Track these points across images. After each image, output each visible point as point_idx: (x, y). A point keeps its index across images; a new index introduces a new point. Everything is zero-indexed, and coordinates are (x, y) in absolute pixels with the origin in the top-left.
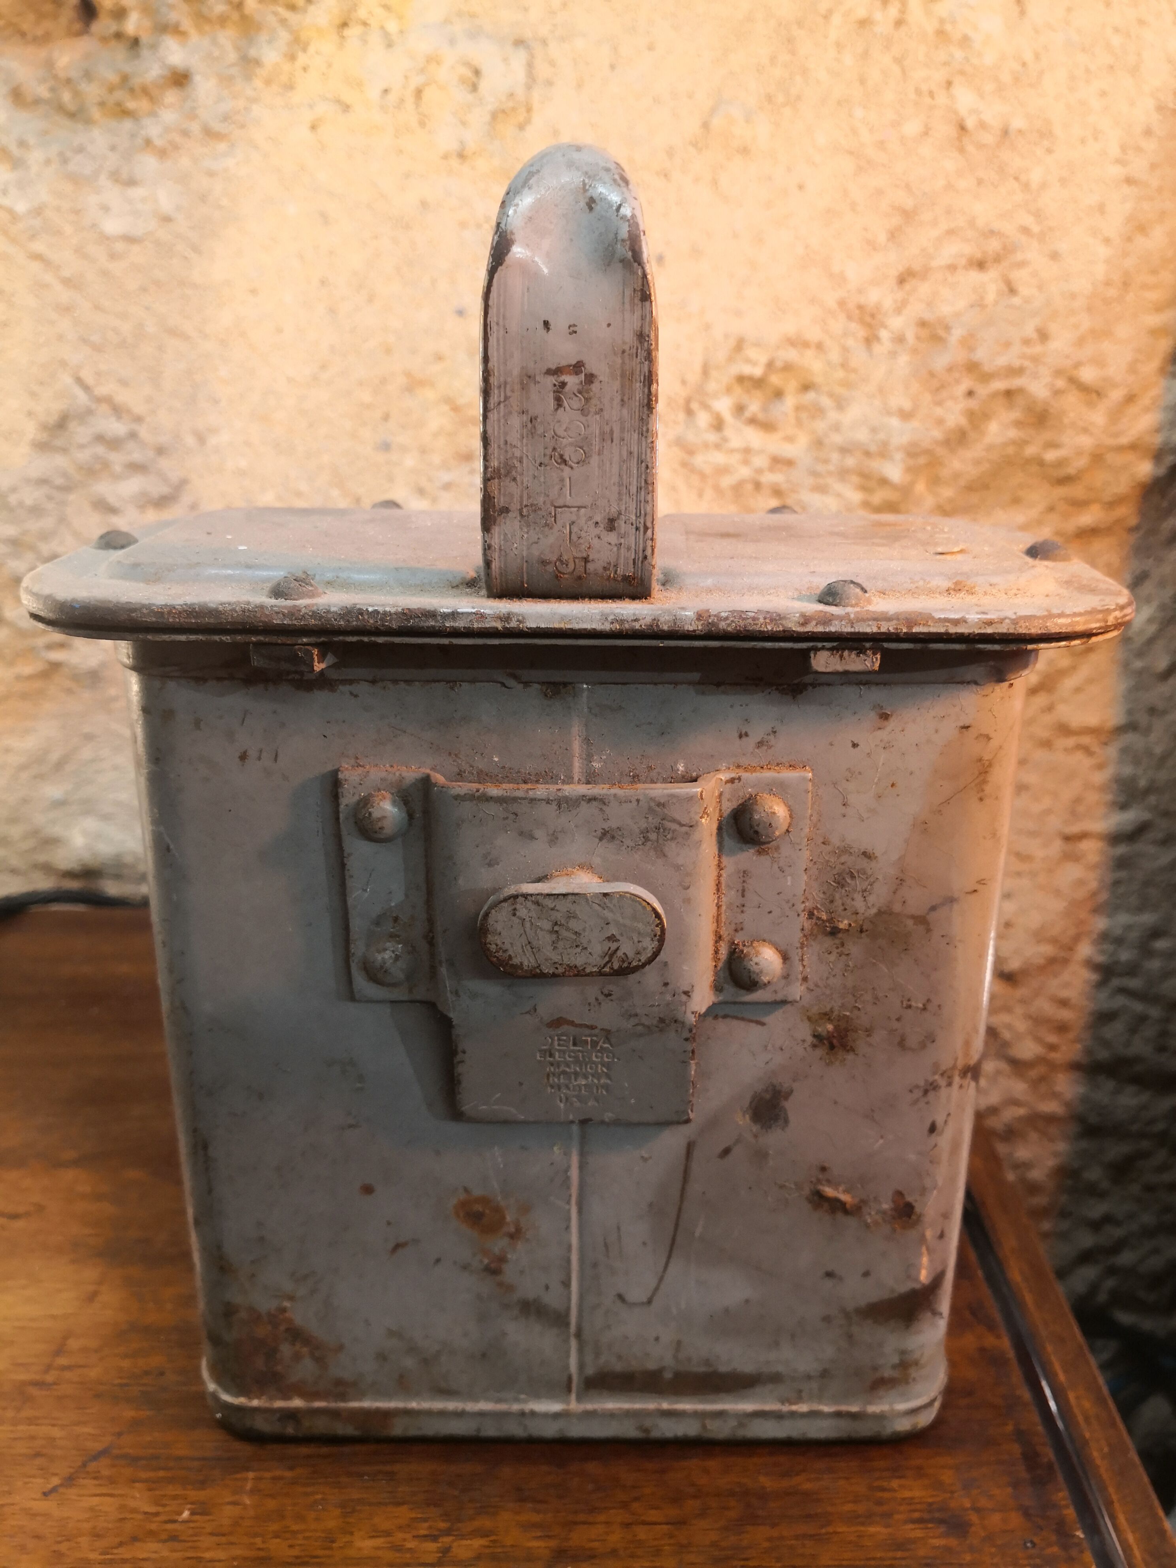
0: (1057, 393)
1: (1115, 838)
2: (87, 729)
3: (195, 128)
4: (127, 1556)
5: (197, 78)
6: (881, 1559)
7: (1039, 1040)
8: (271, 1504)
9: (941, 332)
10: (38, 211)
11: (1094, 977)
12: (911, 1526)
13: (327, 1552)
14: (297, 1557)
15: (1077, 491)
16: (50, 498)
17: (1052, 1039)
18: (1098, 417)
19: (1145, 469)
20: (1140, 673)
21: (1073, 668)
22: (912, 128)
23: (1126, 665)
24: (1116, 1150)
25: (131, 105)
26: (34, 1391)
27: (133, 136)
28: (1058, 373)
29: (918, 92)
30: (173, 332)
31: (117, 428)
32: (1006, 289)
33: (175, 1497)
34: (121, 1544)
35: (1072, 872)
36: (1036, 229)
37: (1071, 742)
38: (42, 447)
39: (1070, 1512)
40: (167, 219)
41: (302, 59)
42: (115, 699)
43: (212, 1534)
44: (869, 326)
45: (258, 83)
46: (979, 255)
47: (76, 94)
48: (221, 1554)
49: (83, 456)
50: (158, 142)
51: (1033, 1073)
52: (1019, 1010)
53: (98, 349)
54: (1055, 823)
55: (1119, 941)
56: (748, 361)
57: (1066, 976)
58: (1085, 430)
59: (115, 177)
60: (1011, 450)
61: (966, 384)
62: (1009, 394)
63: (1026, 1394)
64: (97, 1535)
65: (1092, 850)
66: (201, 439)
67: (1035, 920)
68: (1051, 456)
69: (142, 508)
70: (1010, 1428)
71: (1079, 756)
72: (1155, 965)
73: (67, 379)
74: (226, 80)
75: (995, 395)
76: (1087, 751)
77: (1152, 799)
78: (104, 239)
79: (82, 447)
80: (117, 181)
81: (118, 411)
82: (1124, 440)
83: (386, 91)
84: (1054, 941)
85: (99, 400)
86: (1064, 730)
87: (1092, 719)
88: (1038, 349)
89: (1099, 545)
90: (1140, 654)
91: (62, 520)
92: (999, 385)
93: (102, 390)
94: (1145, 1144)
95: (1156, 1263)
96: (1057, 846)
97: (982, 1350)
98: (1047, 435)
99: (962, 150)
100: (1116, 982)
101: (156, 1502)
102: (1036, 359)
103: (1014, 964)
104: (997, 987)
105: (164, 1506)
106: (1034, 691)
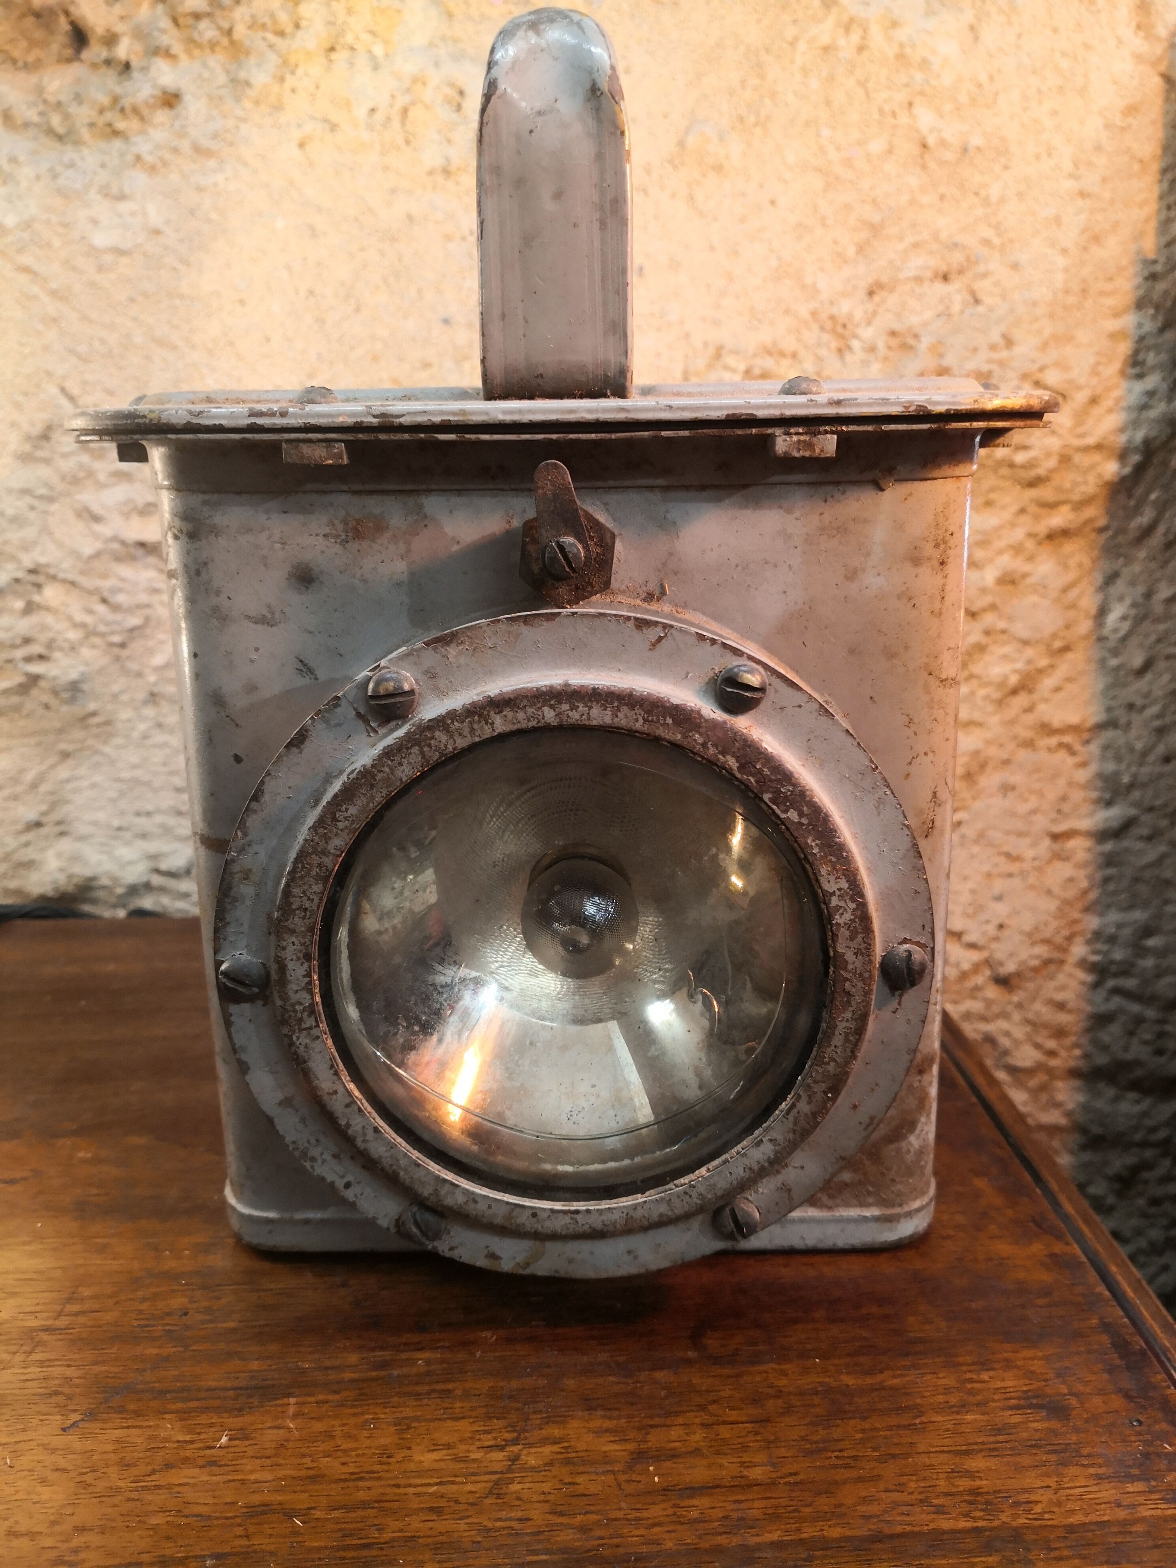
1: (1103, 835)
2: (63, 746)
3: (185, 145)
4: (162, 1483)
5: (187, 98)
6: (983, 1443)
7: (1037, 1046)
8: (317, 1426)
9: (911, 341)
10: (27, 225)
11: (1089, 978)
12: (1010, 1412)
13: (385, 1467)
14: (352, 1474)
15: (1046, 493)
16: (32, 508)
17: (1051, 1044)
18: (1065, 417)
19: (1111, 469)
20: (1117, 669)
21: (1052, 668)
22: (876, 146)
23: (1102, 662)
24: (1119, 1162)
25: (120, 125)
26: (45, 1336)
27: (122, 155)
28: (1025, 375)
29: (881, 111)
30: (160, 343)
32: (969, 298)
33: (211, 1425)
34: (154, 1472)
35: (1062, 871)
36: (996, 241)
37: (1053, 741)
38: (25, 458)
39: (1173, 1392)
40: (157, 232)
41: (290, 81)
42: (92, 714)
43: (255, 1457)
44: (842, 337)
45: (247, 104)
46: (944, 268)
47: (66, 117)
48: (267, 1476)
49: (68, 465)
50: (149, 159)
51: (1033, 1083)
52: (1016, 1016)
53: (84, 359)
54: (1042, 823)
55: (1112, 940)
56: (727, 368)
57: (1061, 978)
58: (1053, 431)
59: (105, 192)
64: (125, 1465)
65: (1080, 847)
67: (1027, 921)
68: (1020, 458)
69: (127, 515)
70: (1095, 1321)
71: (1062, 754)
72: (1149, 963)
73: (54, 390)
74: (215, 100)
76: (1069, 748)
77: (1136, 794)
78: (93, 251)
79: (65, 456)
80: (106, 195)
82: (1090, 441)
83: (373, 110)
84: (1046, 941)
86: (1046, 729)
87: (1073, 718)
88: (1004, 354)
89: (1069, 547)
90: (1115, 652)
91: (46, 530)
93: (87, 401)
94: (1149, 1153)
96: (1047, 842)
97: (1053, 1256)
99: (924, 167)
100: (1111, 983)
101: (189, 1430)
102: (1002, 363)
103: (1010, 967)
104: (992, 992)
105: (199, 1433)
106: (1014, 692)
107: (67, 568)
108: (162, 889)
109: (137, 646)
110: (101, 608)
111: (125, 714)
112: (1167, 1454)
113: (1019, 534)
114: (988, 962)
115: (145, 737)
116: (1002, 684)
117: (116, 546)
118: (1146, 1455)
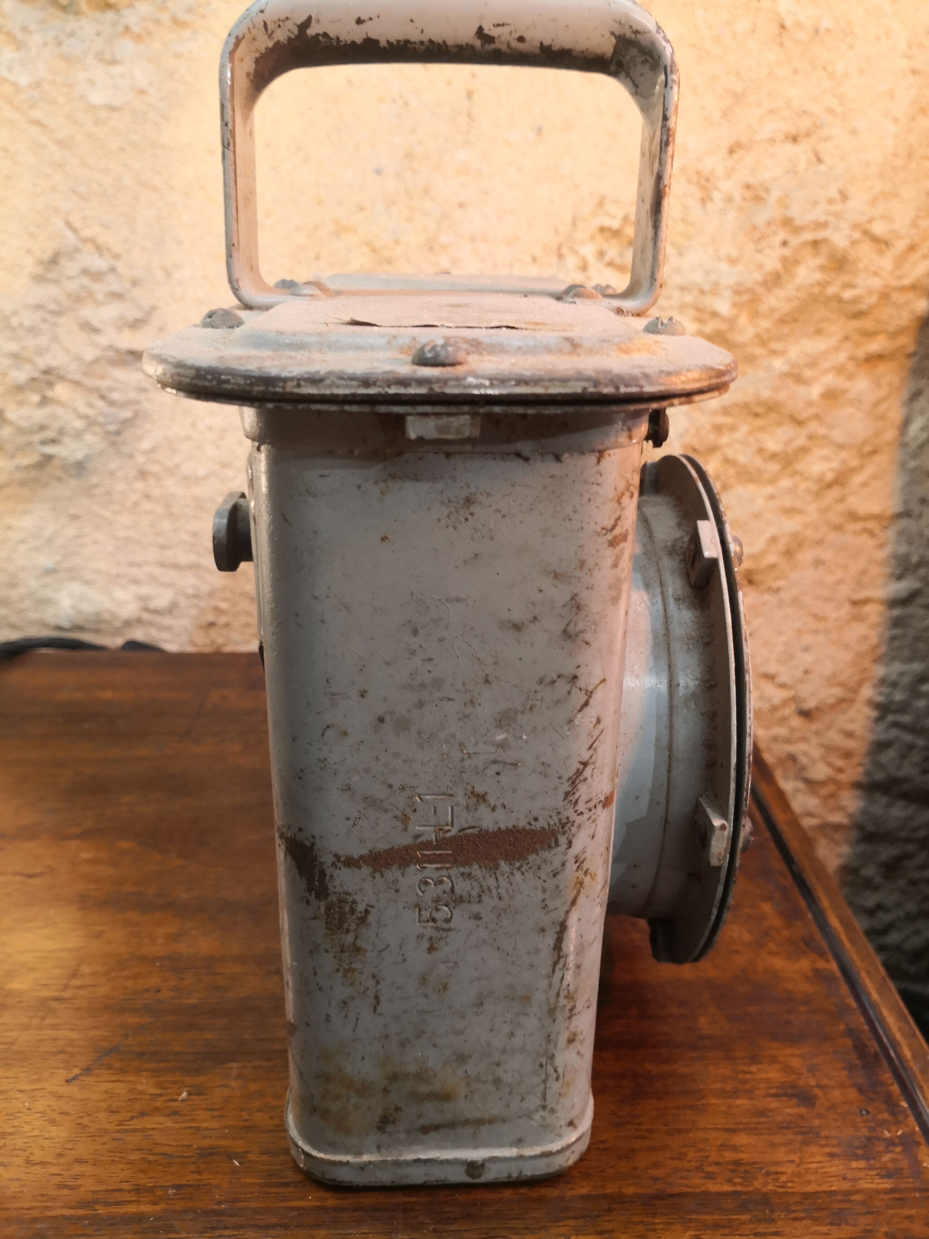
0: (854, 243)
1: (893, 603)
2: (73, 511)
3: (165, 18)
4: (138, 1127)
6: (747, 1123)
7: (830, 764)
8: (254, 1087)
9: (762, 194)
10: (37, 85)
11: (874, 714)
12: (770, 1099)
14: (277, 1126)
15: (867, 324)
16: (44, 320)
17: (840, 763)
18: (886, 263)
19: (921, 305)
20: (914, 471)
21: (861, 467)
22: (742, 26)
23: (903, 465)
26: (55, 1004)
27: (114, 24)
28: (856, 226)
30: (146, 185)
31: (99, 263)
32: (815, 159)
33: (175, 1082)
34: (133, 1118)
35: (859, 630)
36: (839, 110)
37: (858, 526)
38: (39, 279)
39: (895, 1088)
40: (142, 92)
42: (96, 486)
43: (206, 1109)
44: (704, 188)
46: (793, 131)
48: (214, 1124)
49: (72, 286)
50: (136, 29)
51: (825, 791)
52: (814, 741)
53: (84, 198)
54: (845, 591)
55: (894, 685)
56: (608, 215)
57: (852, 713)
58: (876, 274)
59: (100, 57)
60: (816, 290)
61: (782, 235)
62: (815, 244)
63: (854, 1004)
64: (111, 1111)
65: (874, 612)
66: (168, 273)
67: (828, 668)
68: (847, 294)
69: (119, 328)
70: (842, 1027)
71: (865, 537)
72: (922, 704)
73: (60, 224)
75: (803, 245)
76: (871, 533)
77: (922, 572)
78: (91, 108)
79: (71, 278)
80: (101, 60)
81: (100, 249)
82: (906, 282)
84: (842, 685)
85: (85, 240)
86: (853, 516)
87: (876, 508)
88: (839, 207)
89: (883, 368)
90: (914, 456)
91: (55, 339)
92: (808, 236)
93: (87, 232)
94: (910, 847)
95: (916, 942)
96: (847, 607)
97: (816, 971)
98: (845, 278)
99: (781, 45)
100: (890, 718)
101: (160, 1086)
102: (837, 215)
103: (811, 704)
104: (797, 722)
105: (167, 1088)
106: (830, 486)
107: (73, 370)
108: (151, 624)
109: (129, 434)
110: (100, 404)
111: (120, 487)
112: (885, 1139)
113: (841, 357)
114: (794, 699)
115: (136, 505)
116: (820, 479)
117: (111, 354)
118: (869, 1139)
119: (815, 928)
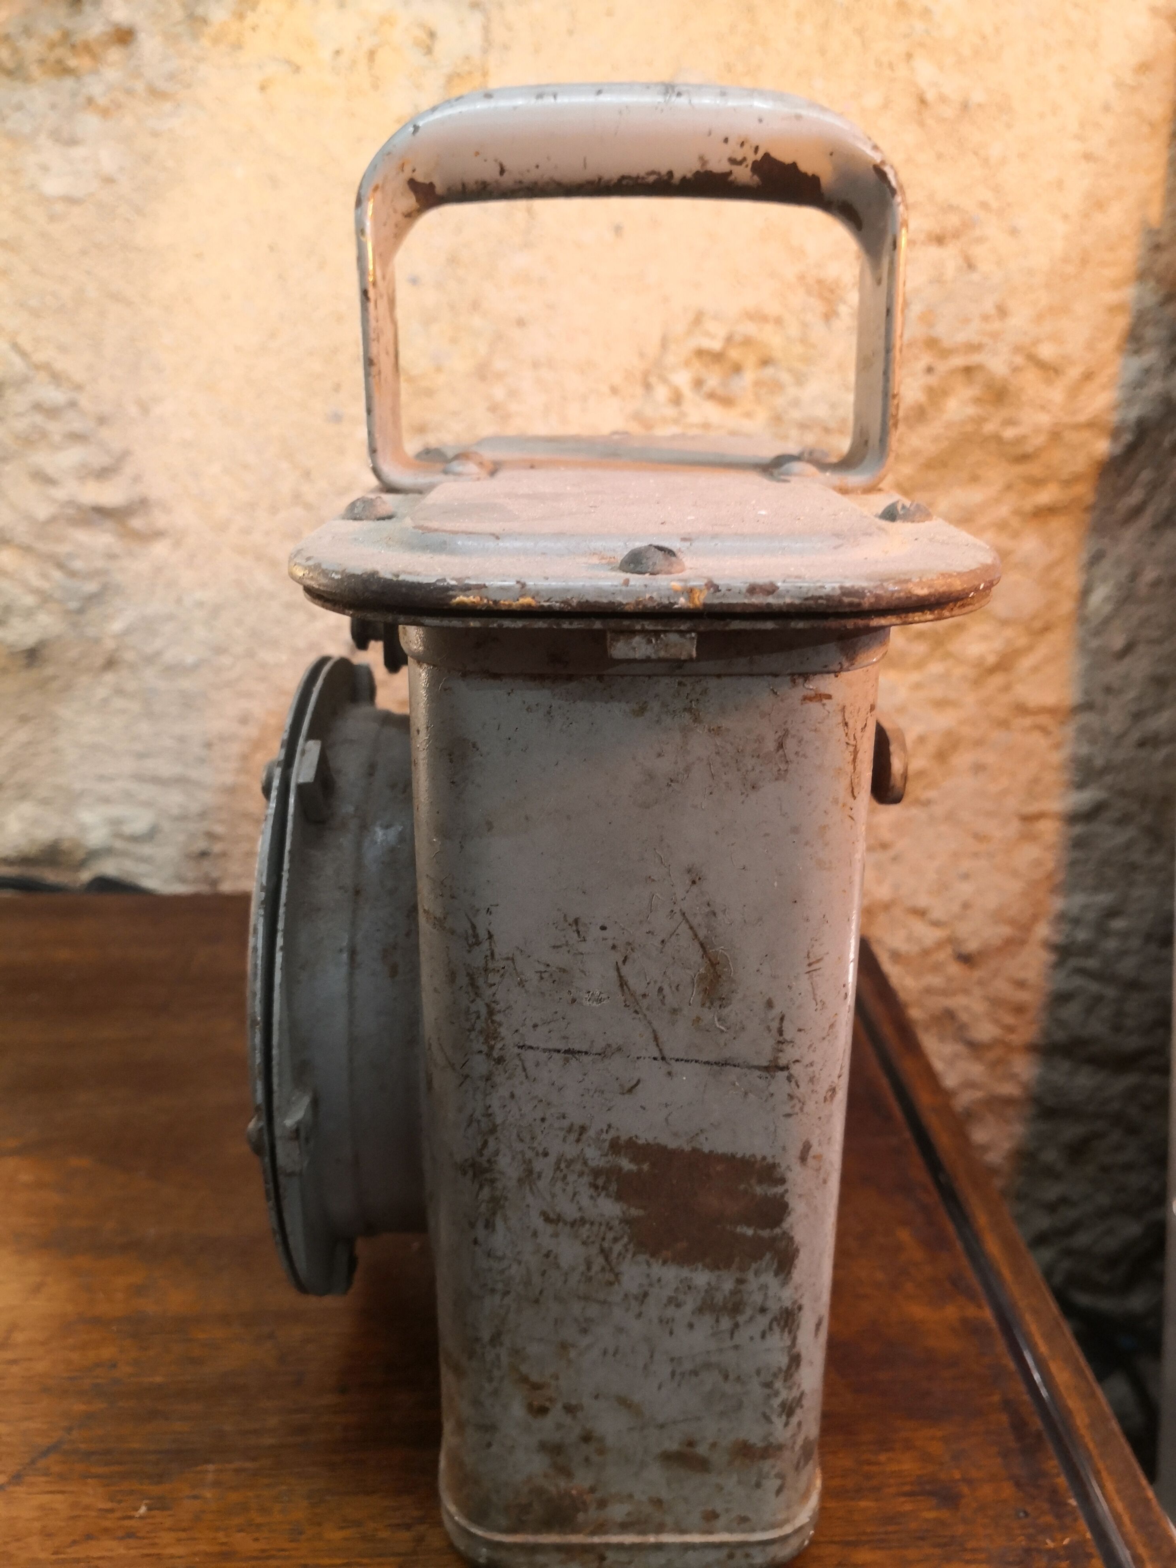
0: (1016, 370)
1: (1073, 818)
2: (23, 710)
3: (140, 86)
4: (81, 1555)
5: (142, 36)
6: (872, 1533)
7: (996, 1022)
8: (234, 1497)
11: (1052, 957)
12: (902, 1499)
13: (293, 1545)
14: (263, 1551)
15: (1034, 469)
18: (1056, 394)
19: (1102, 447)
20: (1096, 652)
21: (1030, 648)
22: (872, 100)
23: (1083, 645)
25: (72, 62)
27: (74, 94)
28: (1017, 349)
29: (879, 63)
30: (117, 297)
31: (56, 396)
32: (964, 265)
33: (132, 1492)
34: (74, 1542)
35: (1031, 852)
36: (995, 205)
37: (1028, 721)
39: (1062, 1481)
40: (109, 180)
41: (251, 18)
42: (54, 678)
43: (170, 1529)
44: (828, 301)
45: (205, 42)
46: (938, 230)
47: (15, 51)
48: (180, 1550)
49: (21, 425)
50: (102, 101)
51: (991, 1055)
52: (977, 992)
53: (36, 314)
54: (1012, 803)
55: (1076, 921)
56: (708, 334)
57: (1023, 957)
58: (1043, 408)
59: (56, 136)
60: (969, 428)
61: (926, 359)
62: (968, 371)
63: (1012, 1365)
64: (46, 1534)
65: (1050, 830)
66: (145, 409)
67: (992, 901)
68: (1009, 433)
69: (84, 479)
70: (996, 1398)
71: (1037, 736)
72: (1111, 945)
74: (171, 38)
75: (953, 372)
76: (1043, 730)
77: (1109, 779)
78: (44, 200)
79: (19, 415)
80: (57, 140)
81: (57, 378)
82: (1082, 418)
83: (338, 53)
84: (1012, 922)
85: (37, 367)
86: (1022, 709)
87: (1049, 699)
88: (996, 325)
89: (1055, 524)
90: (1096, 633)
92: (958, 361)
93: (40, 357)
94: (1100, 1125)
95: (1111, 1244)
96: (1016, 824)
97: (965, 1321)
98: (1005, 413)
99: (922, 124)
100: (1074, 962)
101: (111, 1498)
102: (995, 336)
103: (972, 946)
104: (955, 969)
105: (120, 1502)
106: (993, 670)
107: (22, 532)
108: (126, 854)
109: (94, 613)
110: (57, 575)
111: (84, 680)
112: (1049, 1551)
113: (1004, 511)
114: (952, 940)
115: (105, 702)
116: (979, 663)
117: (71, 511)
118: (1028, 1551)
119: (965, 1261)
